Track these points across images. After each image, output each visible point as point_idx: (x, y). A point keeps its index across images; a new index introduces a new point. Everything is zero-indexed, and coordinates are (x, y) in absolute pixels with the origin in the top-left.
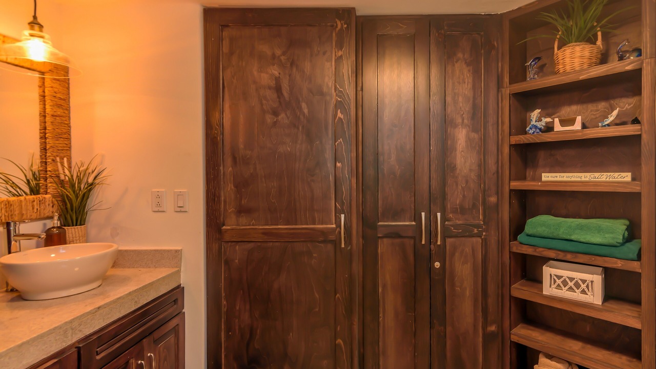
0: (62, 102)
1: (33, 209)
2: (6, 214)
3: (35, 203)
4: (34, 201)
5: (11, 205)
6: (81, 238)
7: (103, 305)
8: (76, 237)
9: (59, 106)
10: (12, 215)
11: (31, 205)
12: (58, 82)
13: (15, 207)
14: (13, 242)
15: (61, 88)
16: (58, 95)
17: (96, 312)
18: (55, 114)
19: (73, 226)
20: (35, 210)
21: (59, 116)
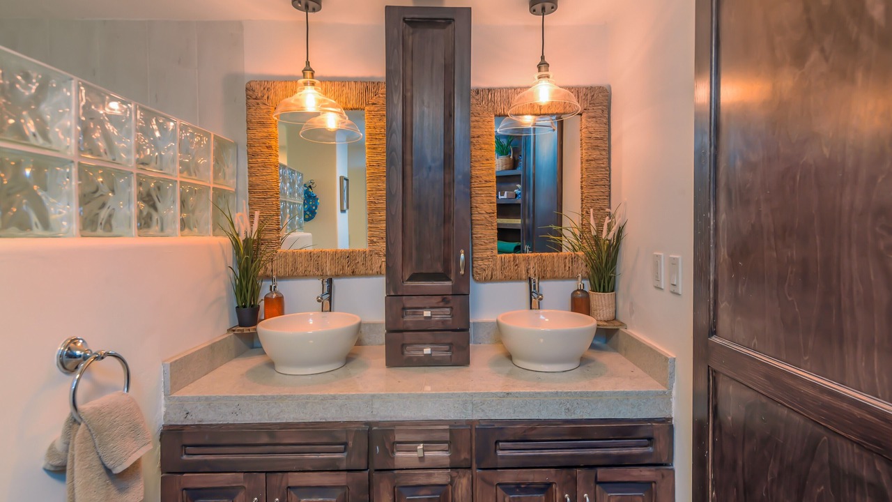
0: (598, 143)
1: (565, 266)
2: (540, 270)
3: (567, 260)
4: (566, 258)
5: (544, 260)
6: (604, 309)
7: (514, 393)
8: (599, 306)
9: (596, 148)
10: (544, 271)
11: (563, 262)
12: (594, 119)
13: (548, 263)
14: (533, 300)
15: (598, 125)
16: (594, 135)
17: (504, 397)
18: (590, 158)
19: (600, 292)
20: (567, 268)
21: (595, 160)
